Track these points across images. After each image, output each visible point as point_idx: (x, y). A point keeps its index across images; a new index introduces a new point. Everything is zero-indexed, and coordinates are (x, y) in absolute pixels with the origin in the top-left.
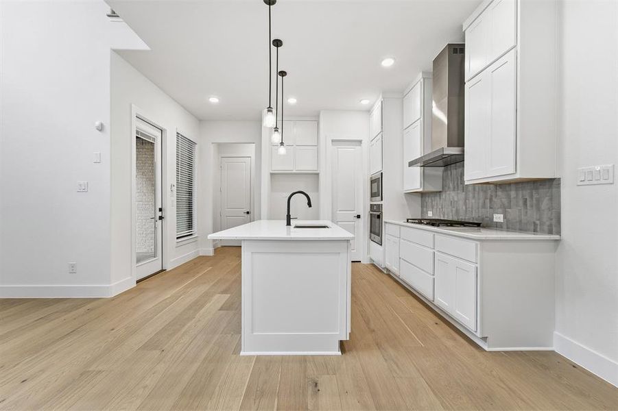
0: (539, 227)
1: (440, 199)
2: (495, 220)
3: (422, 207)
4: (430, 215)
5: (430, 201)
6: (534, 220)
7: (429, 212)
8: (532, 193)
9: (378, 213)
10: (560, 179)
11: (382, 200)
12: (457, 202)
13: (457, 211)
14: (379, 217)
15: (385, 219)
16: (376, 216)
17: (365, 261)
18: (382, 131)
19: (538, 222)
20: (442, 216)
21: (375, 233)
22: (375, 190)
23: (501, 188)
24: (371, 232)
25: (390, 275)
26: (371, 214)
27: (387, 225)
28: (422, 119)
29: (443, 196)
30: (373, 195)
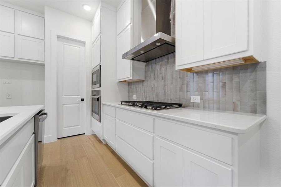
0: (239, 106)
1: (143, 85)
2: (192, 101)
3: (129, 92)
4: (135, 98)
5: (135, 87)
6: (234, 101)
7: (134, 96)
8: (232, 77)
9: (97, 97)
10: (265, 62)
11: (100, 87)
12: (157, 87)
13: (157, 95)
14: (98, 99)
15: (103, 101)
16: (96, 99)
17: (88, 133)
18: (101, 33)
19: (238, 103)
20: (144, 98)
21: (95, 113)
22: (95, 80)
23: (198, 75)
24: (92, 111)
25: (107, 145)
26: (92, 98)
27: (104, 106)
28: (132, 24)
29: (145, 83)
30: (93, 84)
